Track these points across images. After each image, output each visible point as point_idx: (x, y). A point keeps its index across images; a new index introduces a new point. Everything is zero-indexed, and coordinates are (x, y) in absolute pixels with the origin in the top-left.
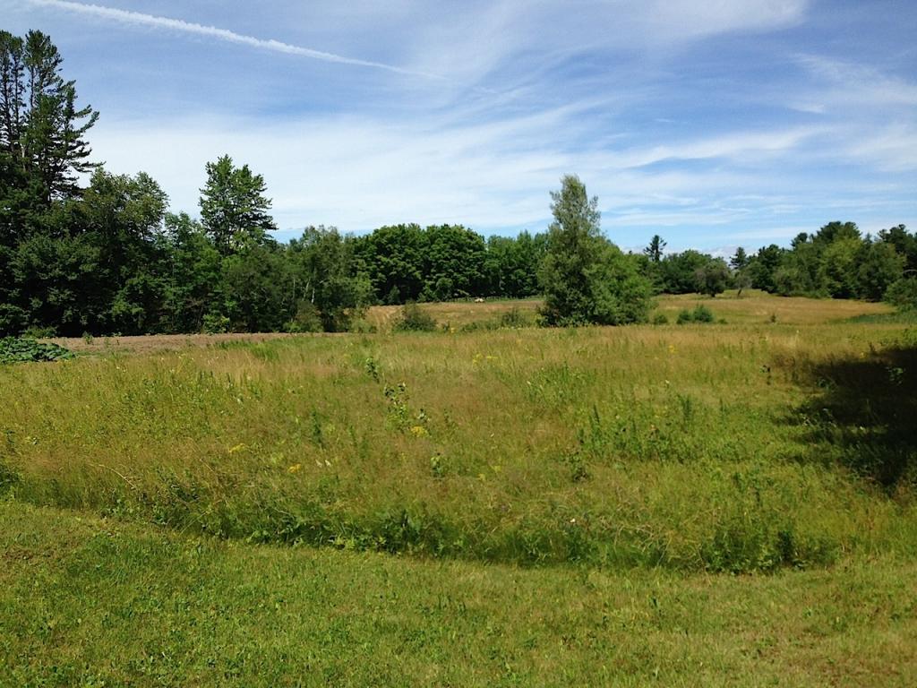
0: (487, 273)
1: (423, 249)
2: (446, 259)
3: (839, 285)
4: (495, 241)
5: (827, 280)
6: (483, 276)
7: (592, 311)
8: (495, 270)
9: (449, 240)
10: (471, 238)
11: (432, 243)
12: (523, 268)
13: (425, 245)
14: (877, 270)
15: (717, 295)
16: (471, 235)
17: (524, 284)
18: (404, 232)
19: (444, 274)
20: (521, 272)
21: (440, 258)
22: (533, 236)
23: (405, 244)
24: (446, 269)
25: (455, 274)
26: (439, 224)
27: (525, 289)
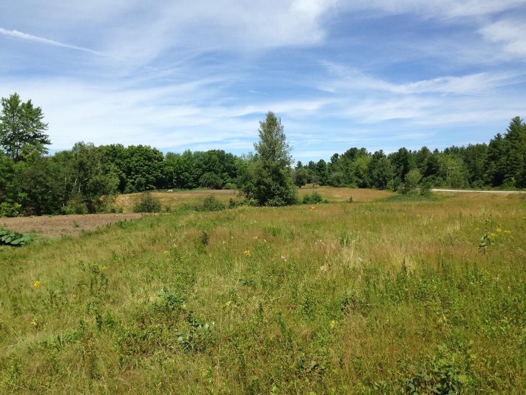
0: (166, 175)
1: (126, 160)
2: (141, 166)
3: (361, 181)
4: (170, 156)
5: (356, 179)
6: (164, 177)
7: (286, 196)
8: (171, 173)
9: (143, 154)
10: (155, 153)
11: (132, 156)
12: (187, 171)
13: (127, 157)
14: (382, 173)
15: (302, 187)
16: (155, 152)
17: (189, 181)
18: (114, 149)
19: (140, 175)
20: (187, 174)
21: (137, 166)
22: (193, 153)
23: (115, 157)
24: (141, 172)
25: (147, 175)
26: (136, 145)
27: (189, 184)
